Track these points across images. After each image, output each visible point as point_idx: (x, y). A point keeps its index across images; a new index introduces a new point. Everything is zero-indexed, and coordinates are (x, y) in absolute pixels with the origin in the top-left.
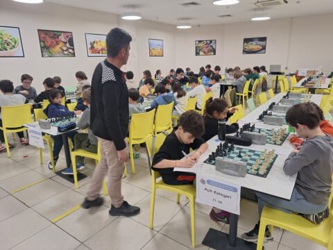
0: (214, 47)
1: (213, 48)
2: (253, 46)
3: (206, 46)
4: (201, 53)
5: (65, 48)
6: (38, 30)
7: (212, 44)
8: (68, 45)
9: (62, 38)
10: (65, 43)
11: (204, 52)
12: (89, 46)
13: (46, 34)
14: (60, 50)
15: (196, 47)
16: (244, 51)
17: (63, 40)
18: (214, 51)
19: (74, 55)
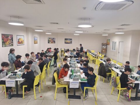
0: (55, 40)
2: (68, 41)
5: (10, 42)
6: (2, 34)
9: (10, 38)
10: (10, 40)
12: (18, 41)
13: (4, 36)
15: (48, 40)
16: (65, 43)
19: (13, 45)
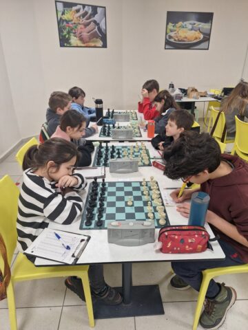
0: (102, 26)
1: (99, 29)
2: (187, 31)
3: (84, 20)
4: (74, 40)
7: (96, 18)
11: (81, 39)
15: (60, 22)
16: (168, 43)
18: (104, 38)
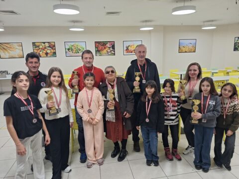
5: (109, 51)
6: (95, 42)
8: (111, 49)
9: (108, 45)
10: (110, 48)
12: (125, 49)
13: (99, 44)
14: (106, 52)
17: (109, 46)
19: (114, 54)
